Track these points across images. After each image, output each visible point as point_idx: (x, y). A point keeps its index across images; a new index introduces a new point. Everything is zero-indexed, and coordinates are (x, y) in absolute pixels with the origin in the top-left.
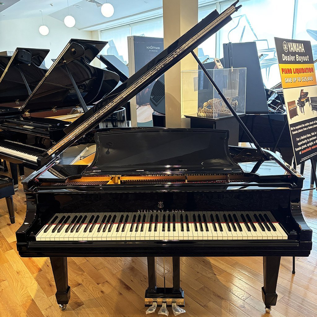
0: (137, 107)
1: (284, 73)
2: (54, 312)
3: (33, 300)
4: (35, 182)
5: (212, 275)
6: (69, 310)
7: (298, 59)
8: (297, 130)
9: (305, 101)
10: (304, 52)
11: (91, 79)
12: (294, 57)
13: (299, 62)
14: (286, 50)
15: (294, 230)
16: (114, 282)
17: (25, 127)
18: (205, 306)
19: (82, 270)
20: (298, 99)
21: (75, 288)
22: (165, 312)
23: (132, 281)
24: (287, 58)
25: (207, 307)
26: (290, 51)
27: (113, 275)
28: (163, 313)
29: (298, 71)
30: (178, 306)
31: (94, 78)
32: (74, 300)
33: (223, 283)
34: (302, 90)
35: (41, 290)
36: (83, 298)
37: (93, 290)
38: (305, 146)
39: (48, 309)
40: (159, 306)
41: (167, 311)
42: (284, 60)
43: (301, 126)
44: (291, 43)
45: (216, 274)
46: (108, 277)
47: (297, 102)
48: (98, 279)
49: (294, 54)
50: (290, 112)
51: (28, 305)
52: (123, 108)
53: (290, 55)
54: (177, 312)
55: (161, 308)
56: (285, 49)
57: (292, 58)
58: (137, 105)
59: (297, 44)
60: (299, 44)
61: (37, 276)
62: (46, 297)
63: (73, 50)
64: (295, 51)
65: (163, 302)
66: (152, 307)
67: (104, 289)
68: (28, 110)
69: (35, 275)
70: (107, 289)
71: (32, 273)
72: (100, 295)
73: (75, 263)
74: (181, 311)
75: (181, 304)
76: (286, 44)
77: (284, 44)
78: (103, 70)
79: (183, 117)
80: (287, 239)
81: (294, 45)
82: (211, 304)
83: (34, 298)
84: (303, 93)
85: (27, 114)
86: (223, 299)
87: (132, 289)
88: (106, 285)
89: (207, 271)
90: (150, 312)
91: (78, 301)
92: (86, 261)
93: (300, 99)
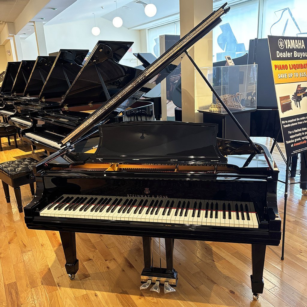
0: (167, 102)
1: (277, 69)
2: (64, 281)
3: (49, 269)
4: (45, 166)
5: (210, 261)
6: (77, 280)
7: (296, 55)
8: (290, 123)
9: (302, 96)
10: (304, 48)
11: (125, 76)
12: (291, 53)
13: (297, 58)
14: (282, 47)
15: (265, 220)
16: (120, 260)
17: (61, 119)
18: (197, 288)
19: (95, 248)
20: (293, 94)
21: (86, 263)
22: (156, 289)
23: (136, 260)
24: (282, 55)
25: (198, 289)
26: (287, 48)
27: (121, 254)
28: (155, 290)
29: (295, 67)
30: (170, 285)
31: (127, 75)
32: (83, 272)
33: (220, 269)
34: (299, 86)
35: (58, 261)
36: (90, 271)
37: (101, 265)
38: (300, 139)
39: (60, 278)
40: (153, 284)
41: (159, 289)
42: (278, 56)
43: (295, 120)
44: (289, 40)
45: (214, 260)
46: (115, 256)
47: (291, 97)
48: (107, 256)
49: (291, 50)
50: (282, 106)
51: (45, 272)
52: (152, 103)
53: (286, 52)
54: (168, 291)
55: (154, 286)
56: (280, 46)
57: (289, 55)
58: (167, 100)
59: (296, 41)
60: (298, 40)
61: (57, 249)
62: (60, 267)
63: (101, 50)
64: (293, 48)
65: (157, 281)
66: (146, 283)
67: (109, 265)
68: (67, 105)
69: (56, 248)
70: (112, 265)
71: (54, 247)
72: (106, 270)
73: (91, 241)
74: (172, 290)
75: (173, 284)
76: (282, 41)
77: (280, 41)
78: (135, 68)
79: (196, 111)
80: (258, 228)
81: (293, 42)
82: (203, 287)
83: (51, 268)
84: (300, 88)
85: (66, 108)
86: (215, 283)
87: (134, 268)
88: (113, 262)
89: (207, 257)
90: (143, 288)
91: (86, 273)
92: (100, 240)
93: (296, 94)
